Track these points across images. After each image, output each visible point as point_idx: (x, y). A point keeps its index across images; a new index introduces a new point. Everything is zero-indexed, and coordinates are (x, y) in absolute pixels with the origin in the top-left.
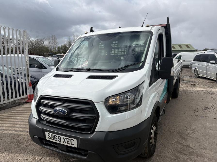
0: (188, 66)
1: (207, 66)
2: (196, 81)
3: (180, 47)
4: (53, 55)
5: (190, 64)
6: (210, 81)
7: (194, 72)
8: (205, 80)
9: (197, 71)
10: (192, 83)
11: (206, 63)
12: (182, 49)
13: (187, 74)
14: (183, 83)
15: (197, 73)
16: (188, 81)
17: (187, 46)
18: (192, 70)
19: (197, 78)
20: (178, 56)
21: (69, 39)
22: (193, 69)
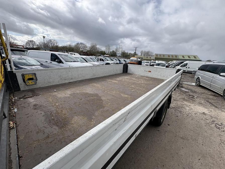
0: (192, 72)
1: (213, 77)
2: (196, 90)
3: (189, 57)
4: (101, 56)
5: (194, 71)
6: (213, 94)
7: (196, 80)
8: (206, 91)
9: (200, 80)
10: (191, 94)
11: (214, 75)
12: (190, 59)
13: (189, 79)
14: (181, 91)
15: (199, 82)
16: (187, 89)
17: (195, 57)
18: (194, 77)
19: (198, 86)
20: (185, 64)
21: (117, 47)
22: (196, 77)
